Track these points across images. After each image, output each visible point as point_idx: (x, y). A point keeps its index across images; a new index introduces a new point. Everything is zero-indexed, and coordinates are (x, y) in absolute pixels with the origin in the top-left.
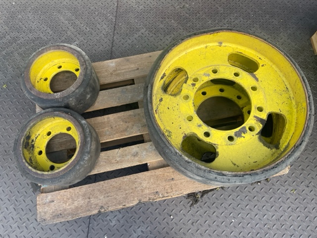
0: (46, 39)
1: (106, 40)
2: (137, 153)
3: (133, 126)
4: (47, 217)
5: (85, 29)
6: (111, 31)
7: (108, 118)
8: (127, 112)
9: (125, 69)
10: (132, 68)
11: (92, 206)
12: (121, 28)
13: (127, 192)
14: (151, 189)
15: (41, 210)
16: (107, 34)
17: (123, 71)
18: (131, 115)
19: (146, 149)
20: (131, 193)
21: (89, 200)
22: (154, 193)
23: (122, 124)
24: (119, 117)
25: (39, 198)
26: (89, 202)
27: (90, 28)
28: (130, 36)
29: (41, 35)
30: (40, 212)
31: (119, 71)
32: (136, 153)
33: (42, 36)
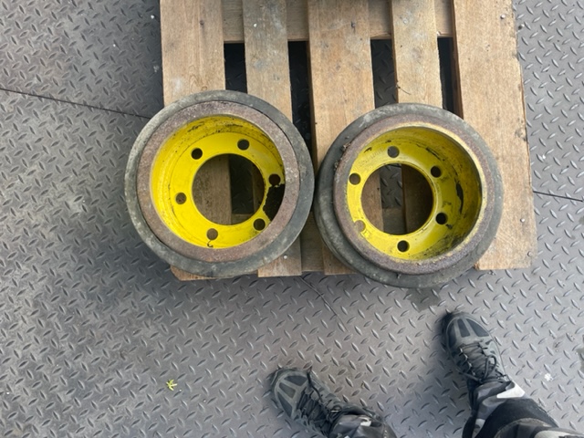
0: (42, 282)
1: (79, 124)
2: (414, 50)
3: (349, 51)
4: (524, 246)
5: (31, 177)
6: (51, 109)
7: (322, 107)
8: (312, 62)
9: (197, 56)
10: (197, 37)
11: (514, 152)
12: (46, 81)
13: (493, 80)
14: (493, 30)
15: (509, 261)
16: (61, 120)
17: (202, 60)
18: (323, 54)
19: (408, 31)
20: (497, 70)
21: (500, 159)
22: (502, 26)
23: (340, 77)
24: (324, 83)
25: (483, 266)
26: (504, 160)
27: (31, 163)
28: (78, 61)
29: (29, 295)
30: (513, 262)
31: (201, 69)
32: (415, 54)
33: (33, 293)
